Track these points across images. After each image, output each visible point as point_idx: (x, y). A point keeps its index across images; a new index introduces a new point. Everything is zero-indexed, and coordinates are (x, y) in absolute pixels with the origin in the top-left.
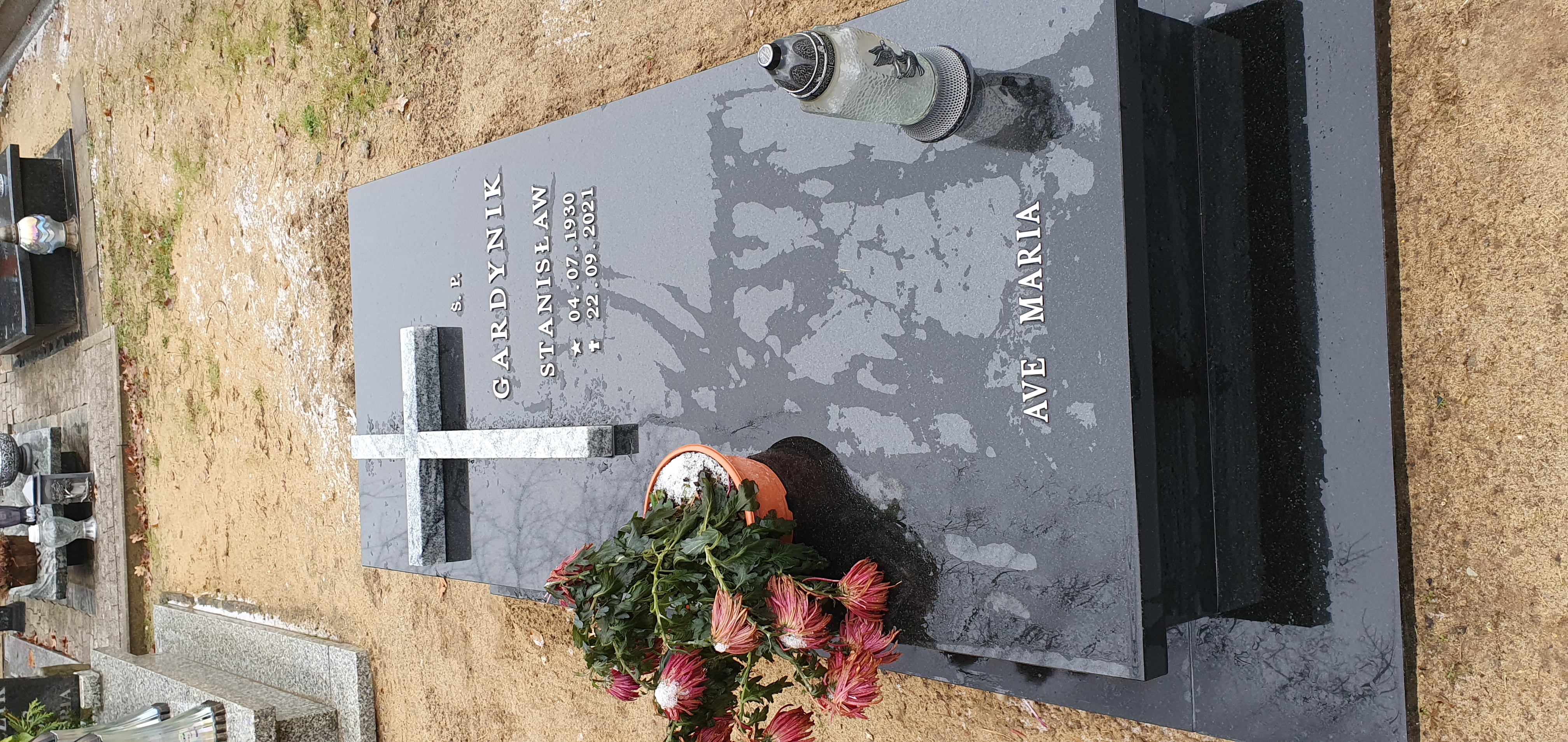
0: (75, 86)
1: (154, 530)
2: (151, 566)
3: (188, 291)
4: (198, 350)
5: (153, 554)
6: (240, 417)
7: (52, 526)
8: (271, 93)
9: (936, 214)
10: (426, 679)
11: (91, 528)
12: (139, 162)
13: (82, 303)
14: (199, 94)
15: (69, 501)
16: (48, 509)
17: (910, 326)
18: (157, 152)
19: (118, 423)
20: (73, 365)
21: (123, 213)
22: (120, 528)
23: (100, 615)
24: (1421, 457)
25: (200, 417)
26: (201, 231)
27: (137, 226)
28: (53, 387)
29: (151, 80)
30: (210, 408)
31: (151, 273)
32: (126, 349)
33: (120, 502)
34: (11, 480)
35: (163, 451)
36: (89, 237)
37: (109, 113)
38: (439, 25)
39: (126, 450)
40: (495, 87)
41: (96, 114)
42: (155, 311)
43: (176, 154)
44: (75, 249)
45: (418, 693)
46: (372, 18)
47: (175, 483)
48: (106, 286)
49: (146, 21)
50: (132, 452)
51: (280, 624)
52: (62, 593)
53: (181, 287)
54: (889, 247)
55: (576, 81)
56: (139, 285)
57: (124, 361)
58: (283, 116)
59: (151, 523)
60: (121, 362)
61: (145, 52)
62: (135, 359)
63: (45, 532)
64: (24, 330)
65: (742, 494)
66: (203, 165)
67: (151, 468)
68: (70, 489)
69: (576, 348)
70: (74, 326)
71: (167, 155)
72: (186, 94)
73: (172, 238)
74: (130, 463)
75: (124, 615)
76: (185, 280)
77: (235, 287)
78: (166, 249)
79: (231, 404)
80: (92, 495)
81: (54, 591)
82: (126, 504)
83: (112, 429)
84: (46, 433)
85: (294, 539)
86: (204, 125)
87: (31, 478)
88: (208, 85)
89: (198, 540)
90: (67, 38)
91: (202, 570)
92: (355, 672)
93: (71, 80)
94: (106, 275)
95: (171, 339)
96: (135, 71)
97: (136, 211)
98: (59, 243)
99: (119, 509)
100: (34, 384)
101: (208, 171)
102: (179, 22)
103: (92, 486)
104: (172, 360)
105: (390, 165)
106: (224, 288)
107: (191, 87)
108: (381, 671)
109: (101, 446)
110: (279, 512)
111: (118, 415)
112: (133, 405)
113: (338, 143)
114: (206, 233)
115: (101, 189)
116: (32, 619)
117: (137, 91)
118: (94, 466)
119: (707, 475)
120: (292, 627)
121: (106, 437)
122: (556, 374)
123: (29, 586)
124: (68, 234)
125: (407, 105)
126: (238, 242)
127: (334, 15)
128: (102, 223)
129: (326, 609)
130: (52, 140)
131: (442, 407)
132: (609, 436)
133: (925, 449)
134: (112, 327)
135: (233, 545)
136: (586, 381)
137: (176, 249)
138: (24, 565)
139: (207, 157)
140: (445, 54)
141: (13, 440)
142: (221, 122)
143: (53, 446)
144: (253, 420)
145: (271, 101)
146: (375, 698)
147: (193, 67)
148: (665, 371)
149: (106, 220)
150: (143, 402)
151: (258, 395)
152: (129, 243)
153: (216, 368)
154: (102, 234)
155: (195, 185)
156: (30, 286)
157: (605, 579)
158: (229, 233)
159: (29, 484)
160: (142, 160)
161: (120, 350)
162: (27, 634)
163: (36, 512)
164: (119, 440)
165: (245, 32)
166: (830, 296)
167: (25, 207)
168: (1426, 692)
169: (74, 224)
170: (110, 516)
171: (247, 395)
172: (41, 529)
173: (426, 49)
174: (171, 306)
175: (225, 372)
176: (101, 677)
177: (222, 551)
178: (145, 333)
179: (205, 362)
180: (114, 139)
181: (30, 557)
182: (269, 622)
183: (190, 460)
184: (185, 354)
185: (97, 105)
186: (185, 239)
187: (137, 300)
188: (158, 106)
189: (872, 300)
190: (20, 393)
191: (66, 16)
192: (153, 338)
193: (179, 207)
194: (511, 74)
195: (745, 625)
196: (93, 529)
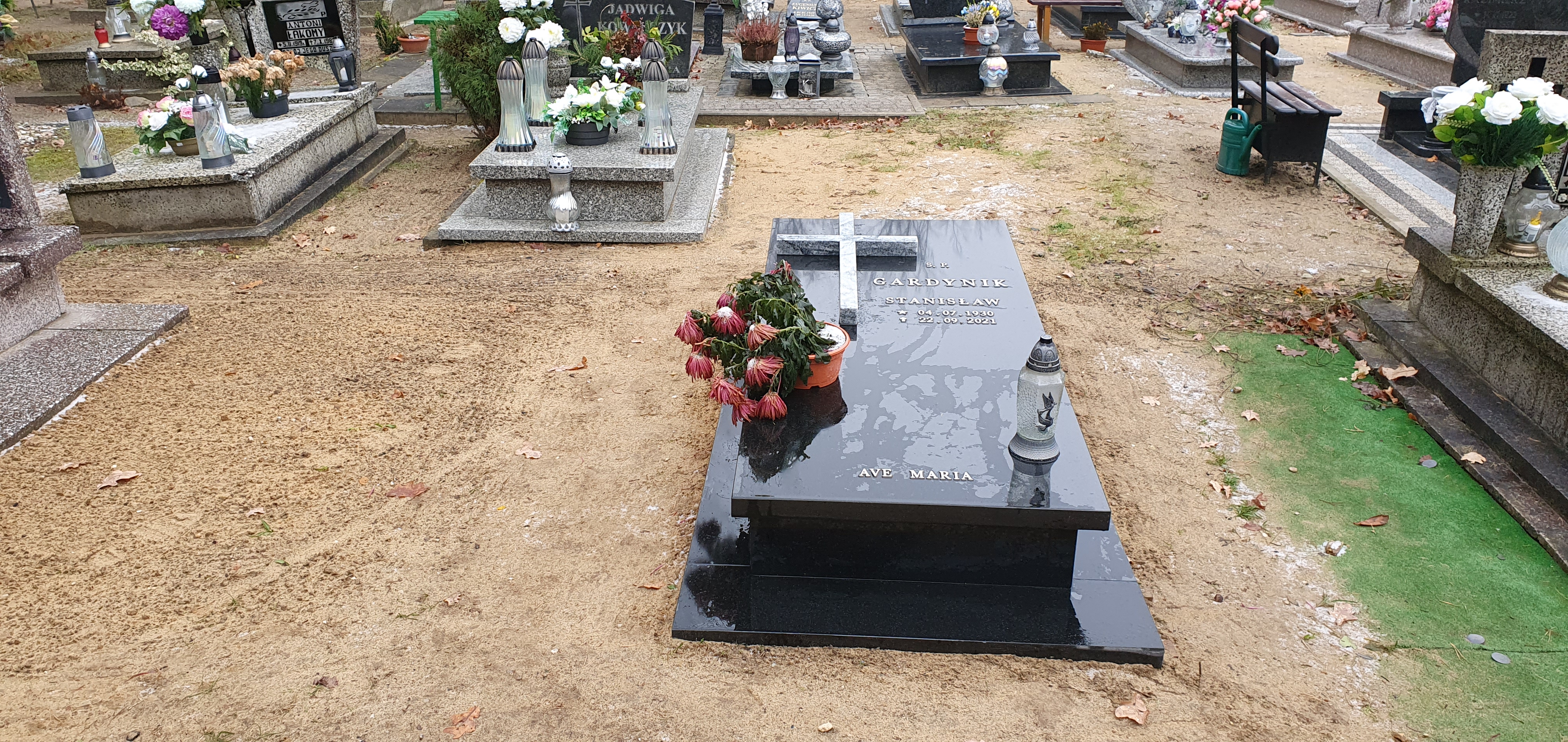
0: (1103, 97)
1: (778, 133)
2: (752, 130)
3: (947, 156)
4: (905, 160)
5: (760, 132)
6: (858, 183)
7: (784, 71)
8: (1084, 206)
9: (970, 447)
10: (686, 269)
11: (779, 95)
12: (1043, 131)
13: (942, 96)
14: (1088, 167)
15: (800, 82)
16: (796, 68)
17: (910, 435)
18: (1049, 142)
19: (854, 114)
20: (897, 90)
21: (1008, 122)
22: (779, 112)
23: (717, 99)
24: (833, 651)
25: (858, 161)
26: (990, 164)
27: (997, 130)
28: (881, 77)
29: (1102, 140)
30: (864, 166)
31: (961, 136)
32: (907, 120)
33: (798, 113)
34: (817, 47)
35: (834, 140)
36: (992, 102)
37: (1080, 116)
38: (1122, 296)
39: (835, 119)
40: (1075, 321)
41: (1079, 109)
42: (935, 137)
43: (1046, 152)
44: (983, 93)
45: (677, 265)
46: (1130, 261)
47: (811, 145)
48: (955, 110)
49: (1146, 140)
50: (833, 122)
51: (717, 198)
52: (734, 75)
53: (951, 152)
54: (953, 431)
55: (1074, 360)
56: (953, 129)
57: (899, 119)
58: (1068, 212)
59: (783, 132)
60: (898, 117)
61: (1123, 138)
62: (900, 126)
63: (780, 66)
64: (924, 59)
65: (824, 354)
66: (1037, 168)
67: (822, 133)
68: (809, 83)
69: (902, 312)
70: (926, 91)
71: (1046, 147)
72: (1089, 159)
73: (986, 149)
74: (825, 121)
75: (718, 112)
76: (956, 155)
77: (949, 182)
78: (978, 145)
79: (867, 178)
80: (803, 97)
81: (737, 70)
82: (797, 116)
83: (850, 110)
84: (849, 70)
85: (774, 208)
86: (1066, 169)
87: (819, 59)
88: (1095, 173)
89: (772, 158)
90: (1140, 94)
91: (752, 159)
92: (690, 232)
93: (1109, 95)
94: (962, 111)
95: (913, 147)
96: (1110, 132)
97: (1006, 128)
98: (987, 83)
99: (793, 112)
100: (884, 66)
101: (1033, 170)
102: (1142, 158)
103: (810, 97)
104: (898, 145)
105: (1028, 266)
106: (948, 176)
107: (1093, 162)
108: (690, 247)
109: (838, 104)
110: (792, 202)
111: (860, 114)
112: (867, 124)
113: (1045, 239)
114: (989, 167)
115: (1025, 110)
116: (711, 58)
117: (1095, 133)
118: (823, 99)
119: (834, 343)
120: (715, 204)
121: (845, 106)
122: (888, 303)
123: (741, 56)
124: (994, 89)
125: (1067, 277)
126: (981, 184)
127: (1135, 241)
128: (1000, 110)
129: (728, 222)
130: (1064, 83)
131: (868, 256)
132: (851, 322)
133: (844, 437)
134: (924, 113)
135: (769, 175)
136: (882, 315)
137: (978, 151)
138: (757, 53)
139: (1043, 170)
140: (1100, 298)
141: (845, 49)
142: (1066, 178)
143: (840, 74)
144: (855, 189)
145: (1079, 206)
146: (672, 243)
147: (1109, 164)
148: (888, 346)
149: (1002, 112)
150: (869, 129)
151: (873, 192)
152: (984, 124)
153: (894, 170)
154: (992, 109)
155: (1023, 162)
156: (956, 64)
157: (785, 288)
158: (987, 180)
159: (815, 58)
160: (1044, 133)
161: (908, 117)
162: (700, 55)
163: (793, 62)
164: (842, 114)
165: (1130, 194)
166: (928, 409)
167: (1014, 63)
168: (713, 645)
169: (1001, 93)
170: (789, 106)
171: (873, 186)
172: (782, 63)
173: (1105, 289)
174: (937, 146)
175: (889, 175)
176: (685, 92)
177: (765, 169)
178: (919, 132)
179: (896, 164)
180: (1061, 118)
181: (762, 57)
182: (718, 192)
183: (828, 154)
184: (903, 154)
185: (1087, 110)
186: (985, 155)
187: (943, 128)
188: (1081, 144)
189: (925, 424)
190: (877, 57)
191: (1156, 95)
192: (915, 136)
193: (1008, 153)
194: (1084, 330)
195: (763, 339)
196: (779, 97)
